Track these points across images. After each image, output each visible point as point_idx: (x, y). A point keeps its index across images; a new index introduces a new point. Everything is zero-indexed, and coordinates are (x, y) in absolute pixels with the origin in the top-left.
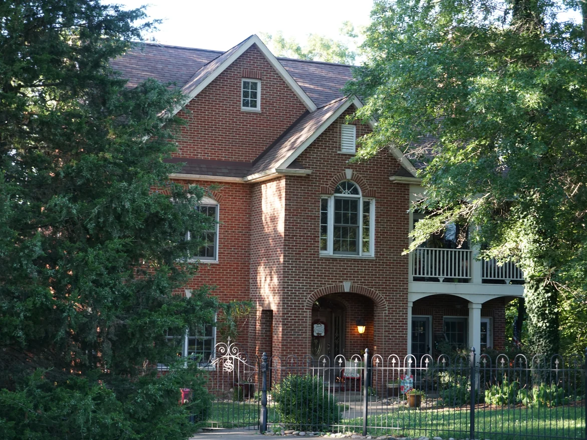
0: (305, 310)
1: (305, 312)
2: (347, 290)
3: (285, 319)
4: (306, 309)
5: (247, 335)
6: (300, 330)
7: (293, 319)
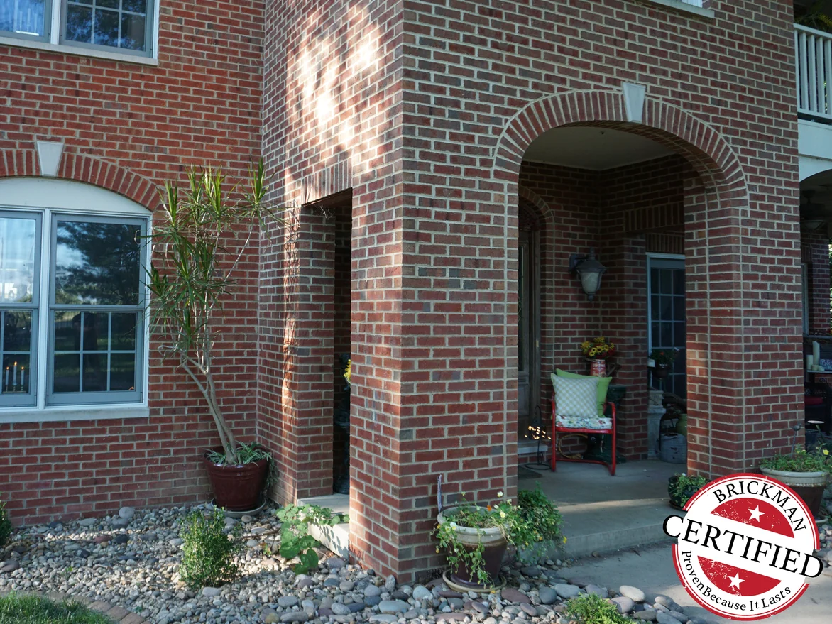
0: (492, 180)
1: (492, 186)
2: (634, 114)
3: (417, 213)
4: (497, 174)
5: (252, 298)
6: (477, 263)
7: (448, 216)
